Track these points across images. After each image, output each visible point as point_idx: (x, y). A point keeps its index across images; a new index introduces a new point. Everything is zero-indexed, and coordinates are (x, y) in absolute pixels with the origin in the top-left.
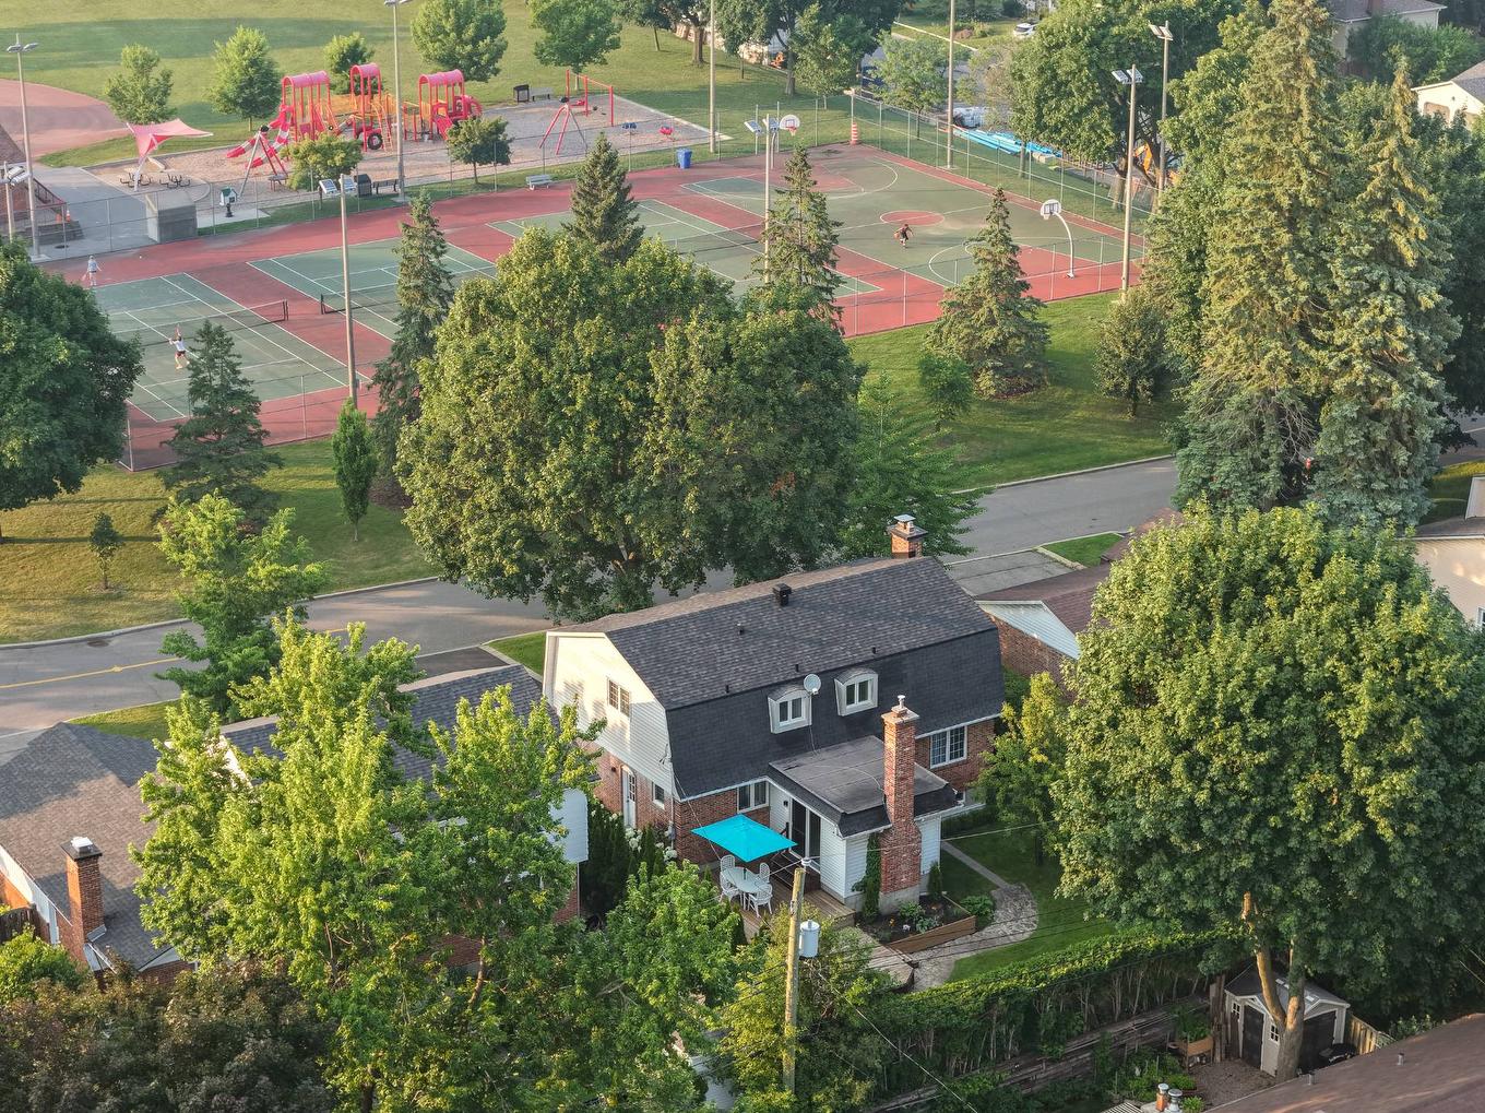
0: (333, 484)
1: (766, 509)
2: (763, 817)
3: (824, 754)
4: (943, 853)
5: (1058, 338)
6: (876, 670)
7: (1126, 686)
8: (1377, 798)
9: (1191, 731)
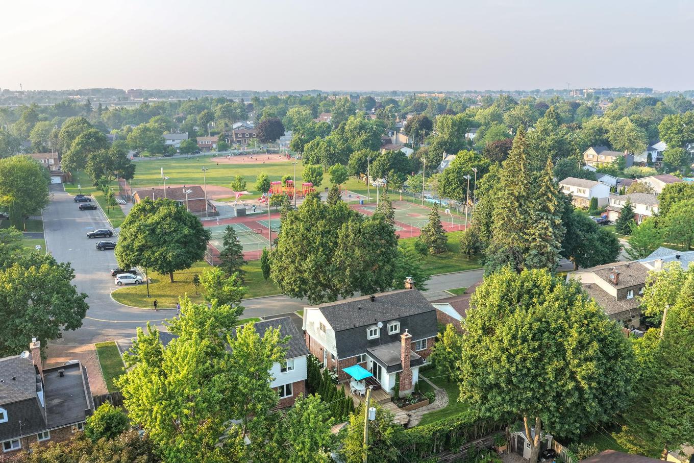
0: (261, 270)
1: (370, 275)
2: (364, 366)
3: (383, 346)
4: (419, 378)
5: (450, 241)
6: (400, 321)
7: (484, 328)
8: (580, 373)
9: (509, 345)
